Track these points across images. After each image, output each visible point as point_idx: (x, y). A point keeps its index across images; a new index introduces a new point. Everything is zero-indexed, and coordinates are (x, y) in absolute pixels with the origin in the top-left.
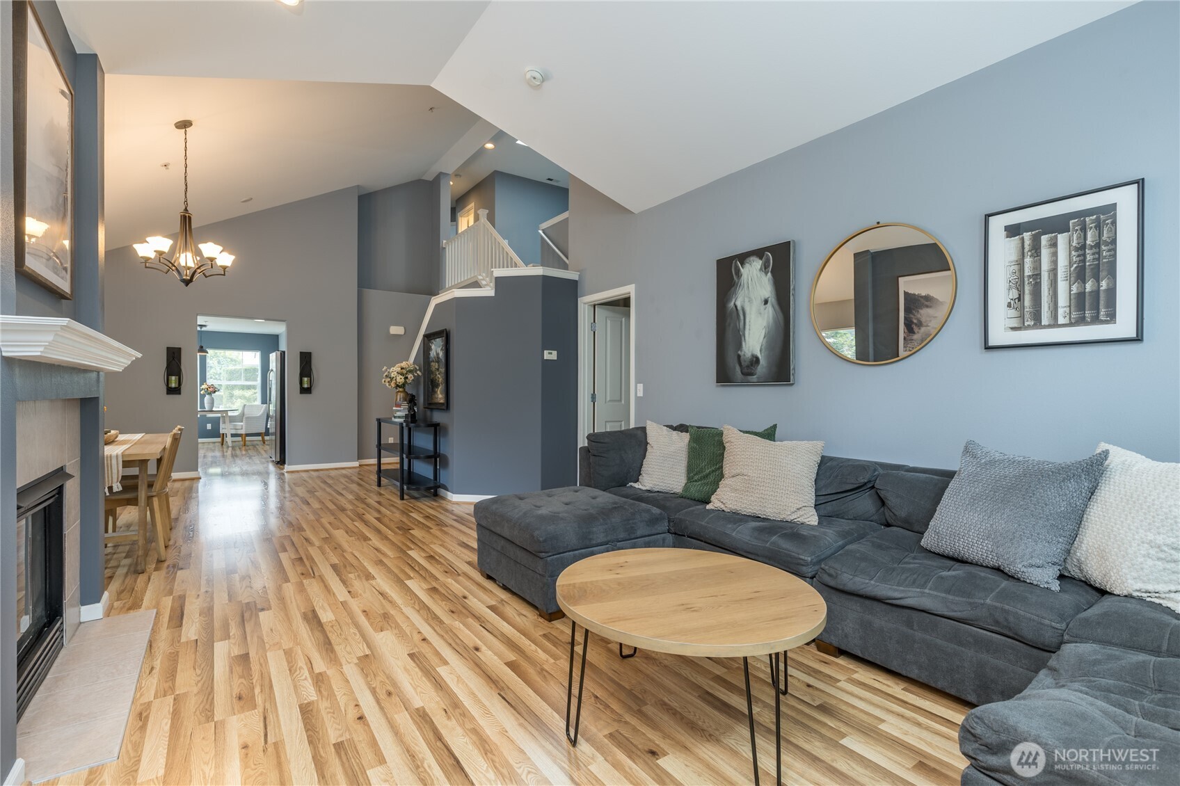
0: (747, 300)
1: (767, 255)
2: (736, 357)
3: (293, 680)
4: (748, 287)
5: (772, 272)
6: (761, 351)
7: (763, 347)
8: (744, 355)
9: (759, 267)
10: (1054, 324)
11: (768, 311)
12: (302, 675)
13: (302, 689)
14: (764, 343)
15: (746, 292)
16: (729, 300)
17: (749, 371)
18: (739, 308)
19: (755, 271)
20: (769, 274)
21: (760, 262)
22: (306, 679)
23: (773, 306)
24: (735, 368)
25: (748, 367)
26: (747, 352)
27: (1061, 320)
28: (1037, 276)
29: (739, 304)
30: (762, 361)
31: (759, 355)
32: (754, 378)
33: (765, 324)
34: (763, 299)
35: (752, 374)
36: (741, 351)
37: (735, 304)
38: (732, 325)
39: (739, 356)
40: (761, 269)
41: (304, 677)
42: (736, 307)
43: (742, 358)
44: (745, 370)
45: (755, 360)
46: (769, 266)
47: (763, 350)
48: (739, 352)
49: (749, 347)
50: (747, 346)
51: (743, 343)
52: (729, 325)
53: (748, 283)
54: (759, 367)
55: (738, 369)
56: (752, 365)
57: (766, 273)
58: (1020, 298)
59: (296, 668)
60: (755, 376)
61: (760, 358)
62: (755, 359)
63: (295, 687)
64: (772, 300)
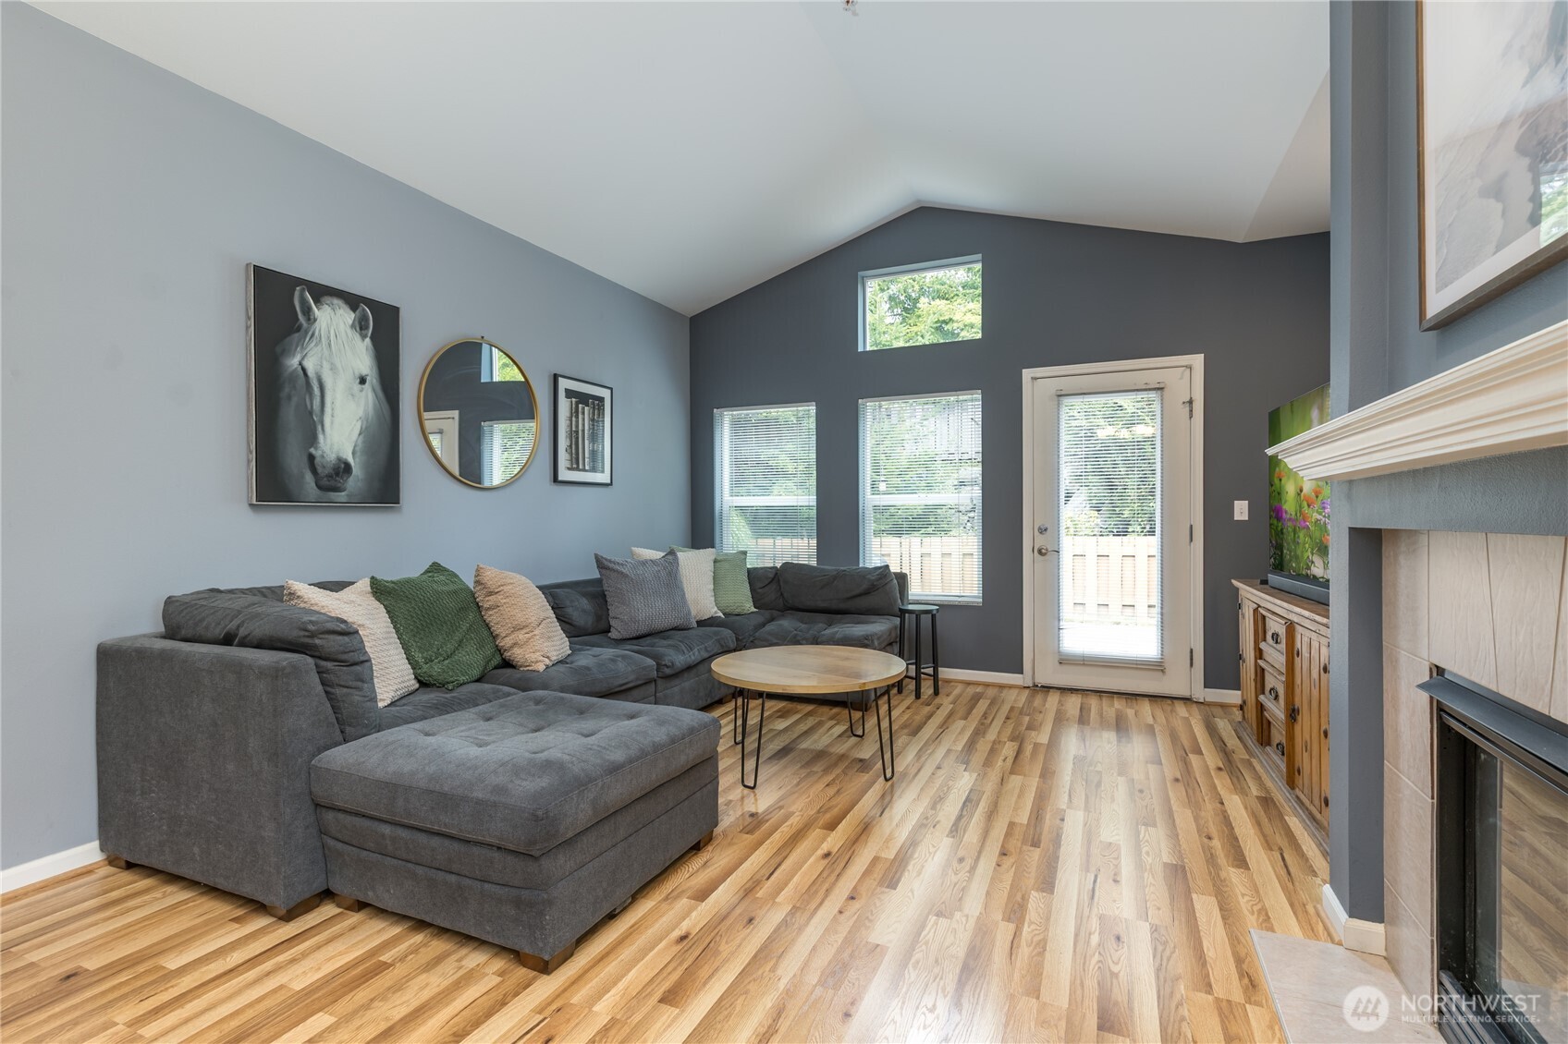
0: (326, 365)
1: (364, 310)
2: (305, 459)
3: (1047, 930)
4: (330, 345)
5: (372, 338)
6: (354, 453)
7: (357, 449)
8: (323, 457)
9: (351, 322)
10: (584, 470)
11: (367, 396)
12: (1033, 931)
13: (1041, 912)
14: (360, 442)
15: (326, 352)
16: (287, 352)
17: (332, 483)
18: (311, 372)
19: (342, 326)
20: (368, 340)
21: (353, 315)
22: (1031, 923)
23: (374, 390)
24: (302, 476)
25: (329, 476)
26: (327, 451)
27: (587, 468)
28: (577, 432)
29: (310, 365)
30: (357, 470)
31: (351, 460)
32: (342, 496)
33: (361, 413)
34: (357, 374)
35: (336, 489)
36: (316, 449)
37: (300, 364)
38: (295, 400)
39: (311, 458)
40: (353, 326)
41: (1033, 927)
42: (304, 370)
43: (318, 461)
44: (325, 482)
45: (343, 469)
46: (367, 328)
47: (358, 454)
48: (312, 450)
49: (332, 445)
50: (329, 441)
51: (321, 437)
52: (289, 398)
53: (329, 337)
54: (351, 479)
55: (309, 478)
56: (337, 474)
57: (363, 337)
58: (571, 446)
59: (1035, 948)
60: (343, 493)
61: (353, 464)
62: (343, 466)
63: (1048, 919)
64: (373, 379)
